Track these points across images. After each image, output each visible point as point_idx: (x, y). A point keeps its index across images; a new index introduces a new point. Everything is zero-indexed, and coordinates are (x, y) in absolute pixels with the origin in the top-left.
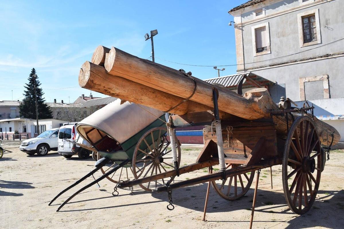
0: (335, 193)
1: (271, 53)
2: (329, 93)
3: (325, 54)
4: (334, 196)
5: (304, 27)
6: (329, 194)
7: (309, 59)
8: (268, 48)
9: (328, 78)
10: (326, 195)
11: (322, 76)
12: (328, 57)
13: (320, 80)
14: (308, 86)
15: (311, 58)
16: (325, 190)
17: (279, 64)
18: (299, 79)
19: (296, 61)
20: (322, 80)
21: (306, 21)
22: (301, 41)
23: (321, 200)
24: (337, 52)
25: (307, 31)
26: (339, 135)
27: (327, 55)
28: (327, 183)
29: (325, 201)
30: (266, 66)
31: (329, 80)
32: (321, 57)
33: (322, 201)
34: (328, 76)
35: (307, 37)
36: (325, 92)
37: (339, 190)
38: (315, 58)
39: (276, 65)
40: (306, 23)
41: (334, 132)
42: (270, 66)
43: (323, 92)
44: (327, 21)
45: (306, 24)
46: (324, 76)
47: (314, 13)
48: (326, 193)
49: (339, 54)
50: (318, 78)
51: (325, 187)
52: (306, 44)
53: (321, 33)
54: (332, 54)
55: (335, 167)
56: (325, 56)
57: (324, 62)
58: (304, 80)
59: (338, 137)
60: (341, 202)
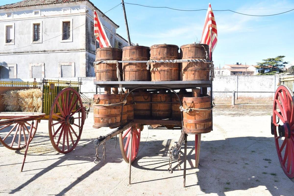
1: (14, 44)
2: (45, 74)
3: (43, 50)
5: (35, 31)
7: (35, 52)
8: (13, 41)
9: (44, 65)
11: (41, 63)
12: (45, 52)
13: (40, 66)
14: (34, 68)
15: (36, 51)
17: (19, 53)
18: (29, 64)
19: (28, 52)
20: (41, 66)
21: (36, 27)
22: (32, 39)
24: (49, 50)
25: (36, 34)
27: (45, 51)
30: (11, 53)
31: (45, 66)
32: (42, 51)
34: (44, 64)
35: (36, 37)
36: (43, 73)
38: (39, 52)
39: (17, 53)
40: (36, 28)
42: (14, 53)
43: (41, 74)
44: (46, 29)
45: (36, 29)
46: (42, 64)
47: (40, 23)
49: (50, 51)
50: (39, 65)
52: (35, 42)
53: (42, 36)
54: (47, 50)
56: (43, 51)
57: (43, 55)
58: (32, 65)
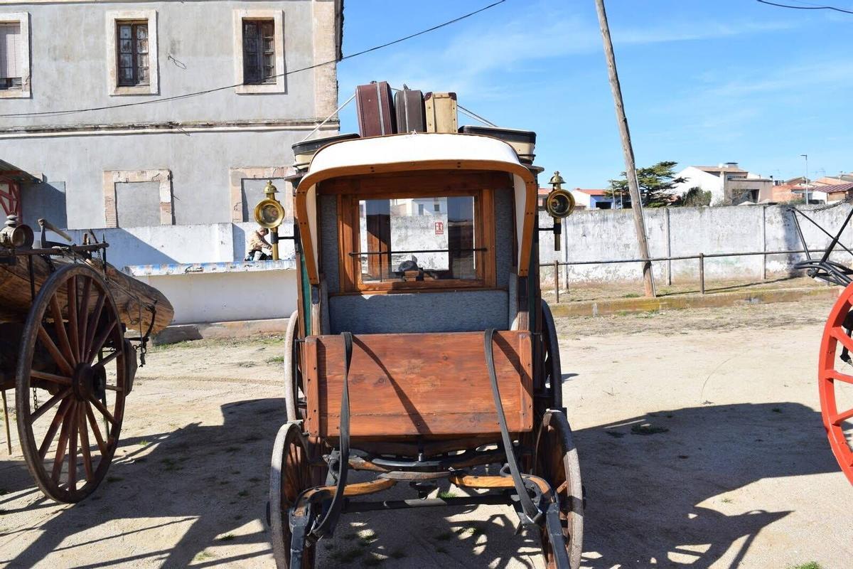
0: (162, 438)
1: (31, 97)
2: (173, 213)
3: (165, 121)
4: (159, 445)
5: (122, 47)
6: (148, 444)
7: (128, 128)
8: (24, 82)
9: (171, 177)
10: (143, 446)
11: (158, 172)
12: (172, 128)
13: (153, 181)
14: (124, 191)
15: (133, 127)
16: (140, 435)
17: (52, 130)
18: (103, 174)
19: (96, 128)
20: (156, 181)
21: (127, 32)
22: (111, 80)
23: (130, 459)
24: (191, 120)
25: (127, 59)
26: (171, 308)
27: (171, 125)
28: (149, 418)
29: (138, 460)
30: (15, 131)
31: (171, 183)
32: (157, 127)
33: (132, 460)
34: (171, 173)
35: (127, 73)
36: (164, 209)
37: (172, 430)
38: (144, 127)
39: (44, 131)
40: (127, 37)
41: (156, 302)
42: (28, 131)
43: (159, 211)
44: (173, 44)
45: (126, 42)
46: (161, 173)
47: (147, 20)
48: (142, 442)
49: (195, 126)
50: (148, 176)
51: (142, 428)
52: (124, 90)
53: (158, 70)
54: (180, 122)
55: (172, 382)
56: (165, 126)
57: (163, 141)
58: (115, 178)
59: (168, 312)
60: (170, 456)
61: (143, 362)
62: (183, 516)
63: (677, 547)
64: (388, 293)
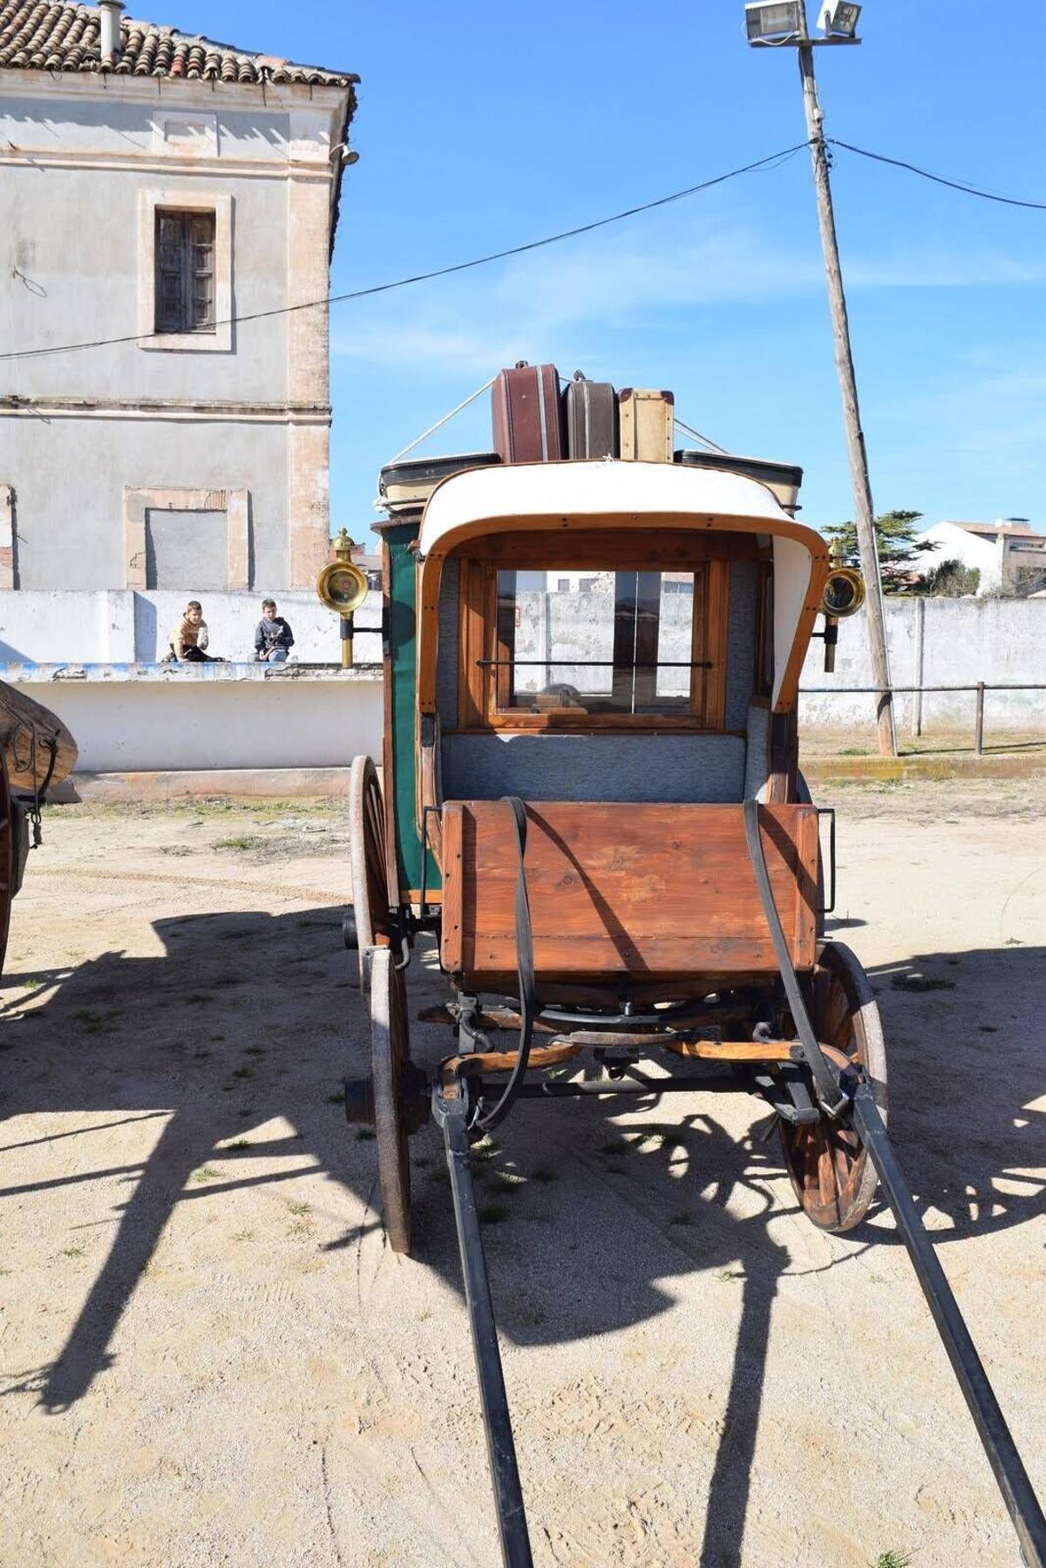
0: (61, 976)
2: (15, 568)
3: (4, 393)
4: (60, 989)
6: (39, 986)
9: (12, 501)
10: (30, 990)
12: (16, 407)
16: (20, 971)
23: (13, 1011)
24: (53, 395)
26: (73, 744)
27: (15, 402)
28: (24, 941)
29: (31, 1015)
31: (14, 511)
33: (18, 1014)
34: (13, 491)
36: (1, 560)
37: (76, 963)
41: (57, 734)
44: (22, 249)
48: (29, 982)
49: (61, 406)
51: (19, 959)
54: (33, 397)
55: (45, 878)
56: (4, 404)
59: (70, 751)
60: (86, 1008)
61: (38, 841)
62: (145, 1109)
63: (1004, 1171)
64: (542, 732)
